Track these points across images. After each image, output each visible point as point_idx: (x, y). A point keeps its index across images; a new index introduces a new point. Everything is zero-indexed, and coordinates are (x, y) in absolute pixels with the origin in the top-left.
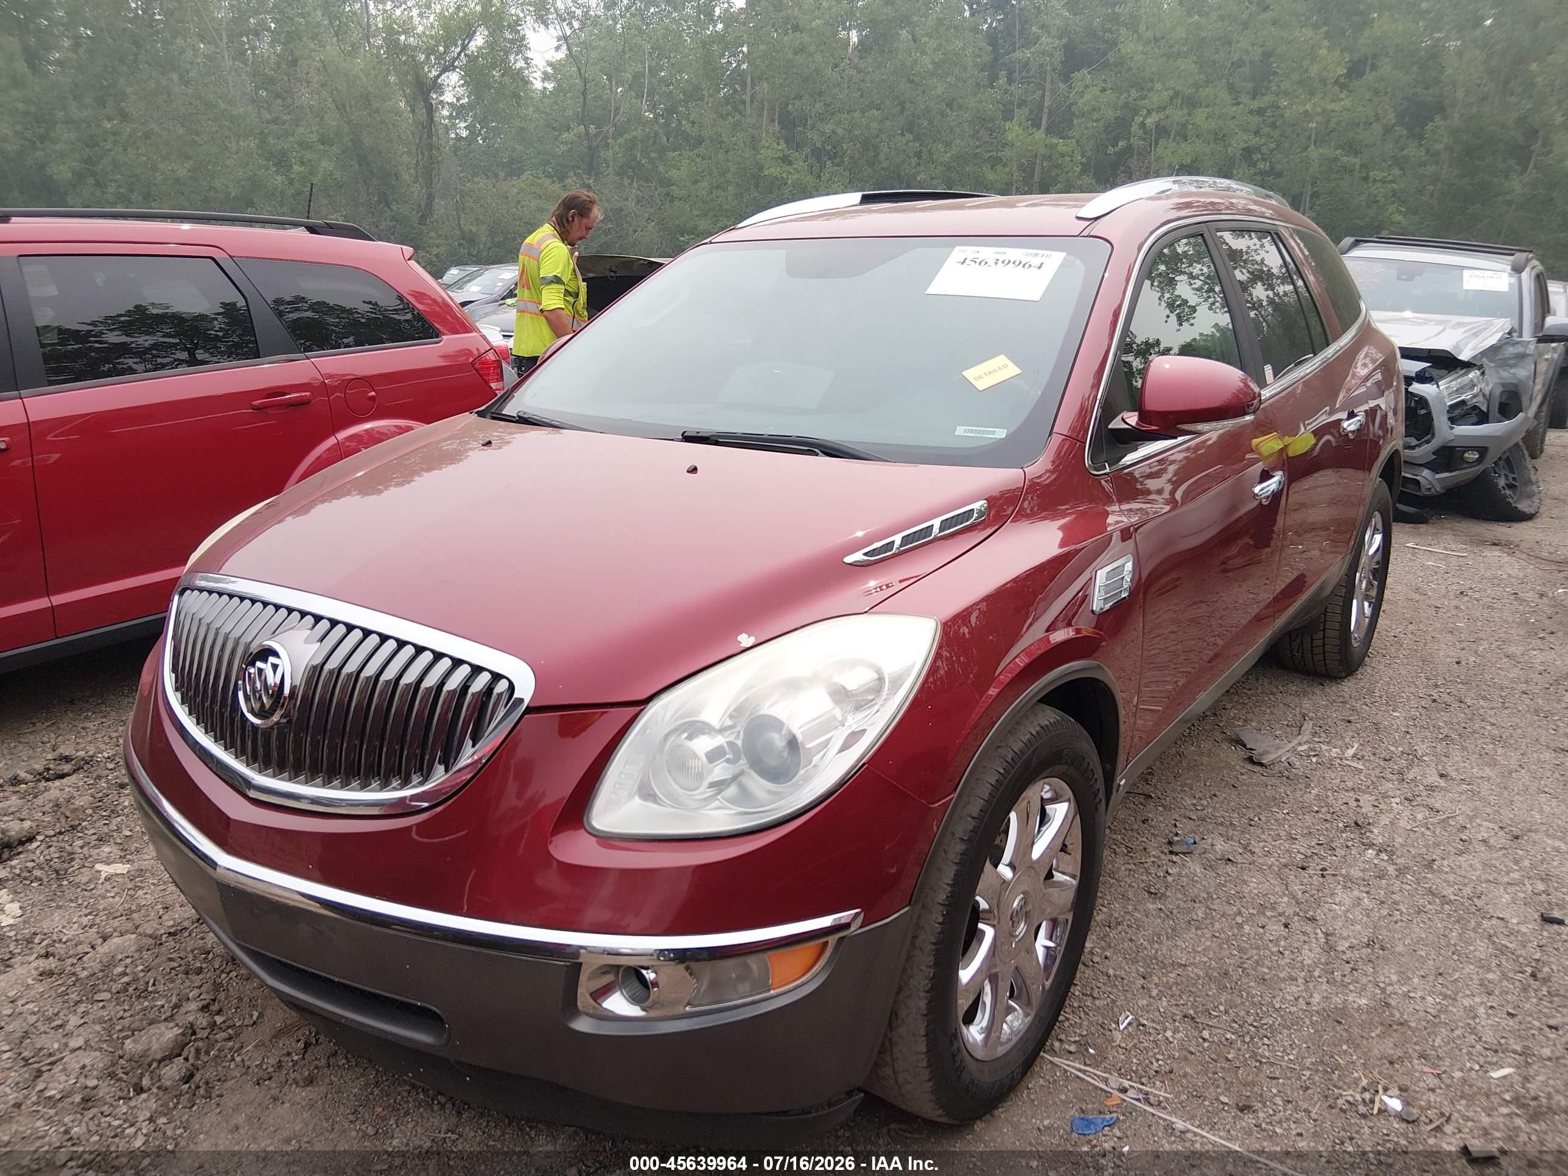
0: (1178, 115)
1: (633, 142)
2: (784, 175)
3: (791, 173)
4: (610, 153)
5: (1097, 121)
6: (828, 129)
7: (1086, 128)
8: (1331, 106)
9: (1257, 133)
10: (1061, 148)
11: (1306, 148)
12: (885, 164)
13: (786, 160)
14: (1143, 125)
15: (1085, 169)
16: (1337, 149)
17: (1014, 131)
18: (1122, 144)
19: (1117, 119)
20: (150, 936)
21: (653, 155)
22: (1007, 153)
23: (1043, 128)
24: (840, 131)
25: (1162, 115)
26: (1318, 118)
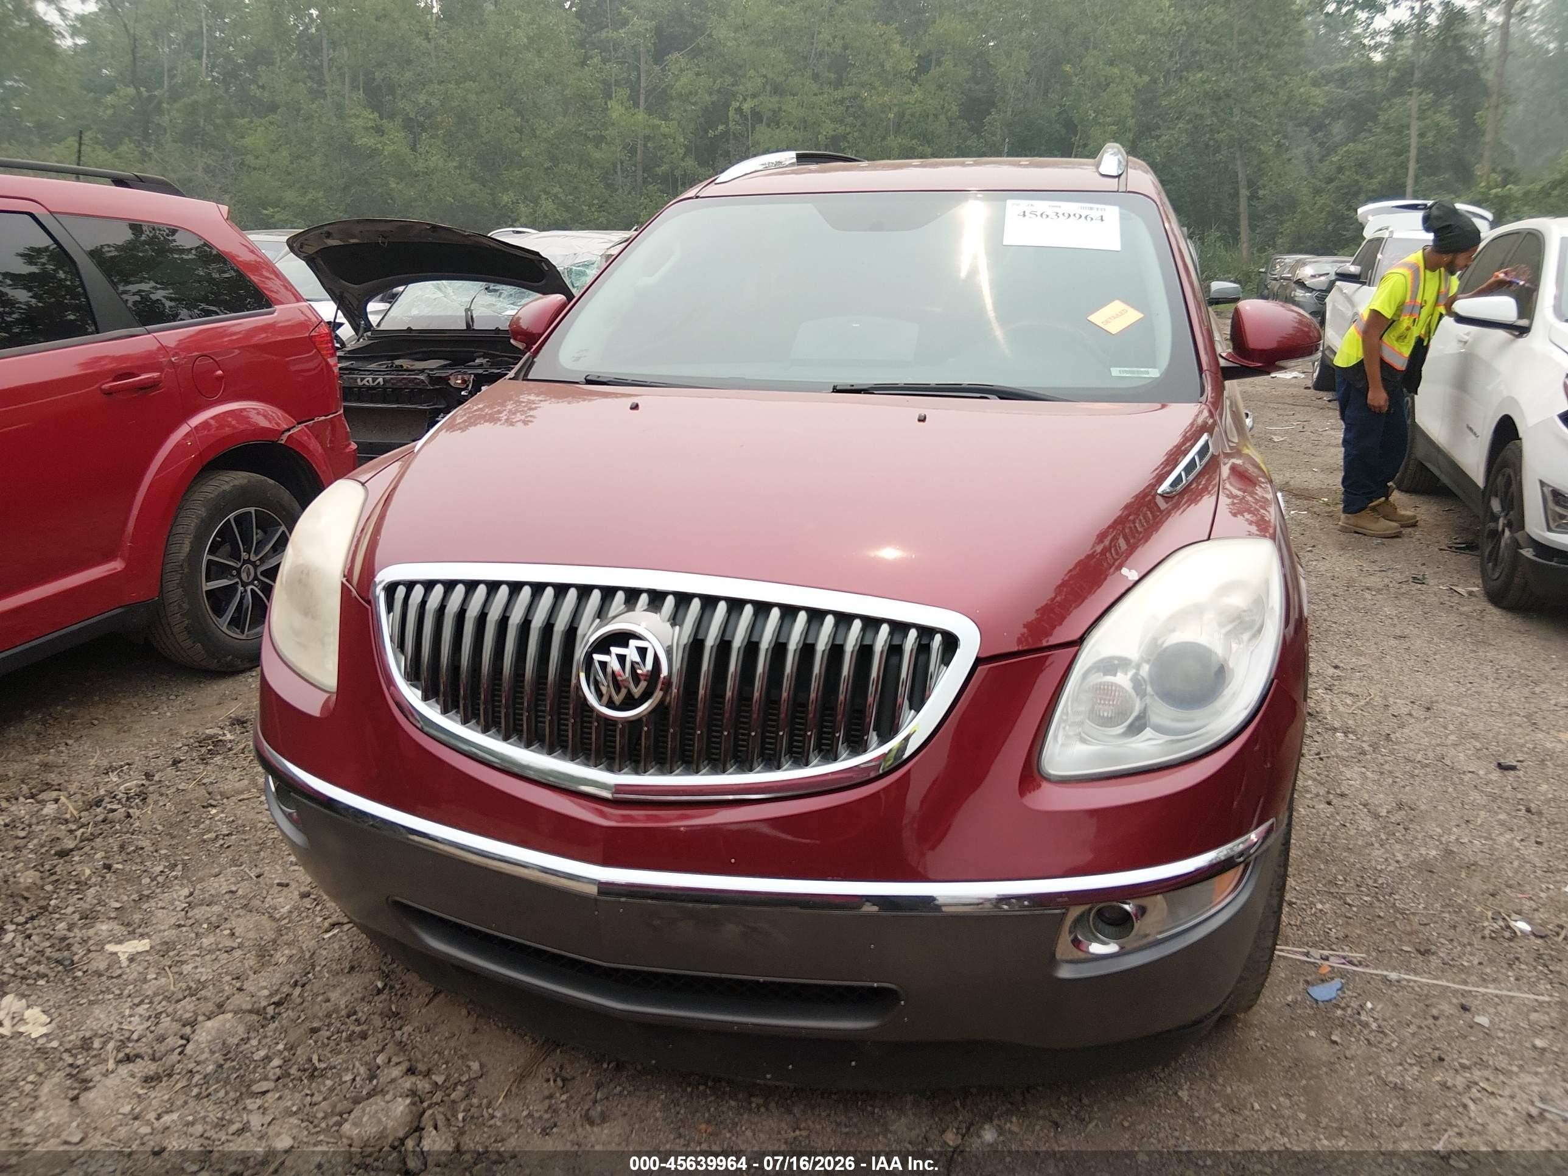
0: (769, 102)
1: (194, 106)
2: (379, 145)
3: (386, 144)
4: (166, 118)
5: (694, 104)
6: (422, 98)
7: (685, 111)
8: (905, 99)
9: (842, 122)
10: (664, 129)
11: (884, 138)
12: (487, 138)
13: (379, 130)
14: (739, 110)
15: (688, 151)
16: (912, 139)
17: (616, 111)
18: (721, 127)
19: (713, 103)
20: (250, 1012)
21: (218, 121)
22: (611, 132)
23: (641, 108)
24: (435, 102)
25: (756, 101)
26: (896, 109)
